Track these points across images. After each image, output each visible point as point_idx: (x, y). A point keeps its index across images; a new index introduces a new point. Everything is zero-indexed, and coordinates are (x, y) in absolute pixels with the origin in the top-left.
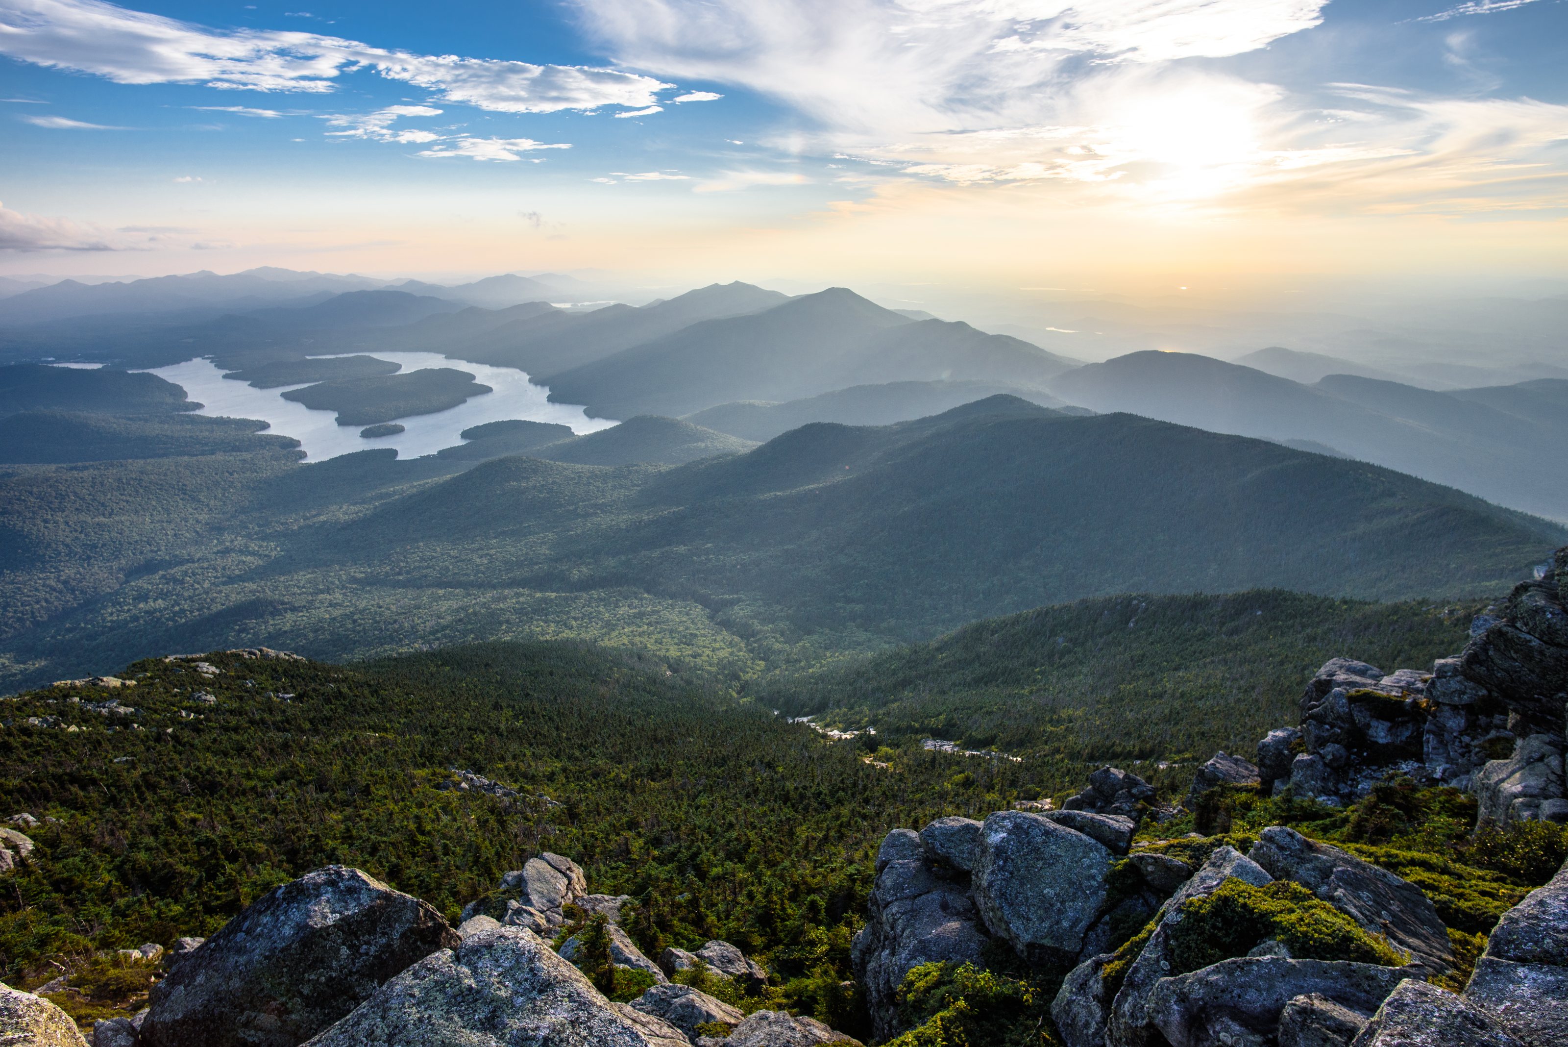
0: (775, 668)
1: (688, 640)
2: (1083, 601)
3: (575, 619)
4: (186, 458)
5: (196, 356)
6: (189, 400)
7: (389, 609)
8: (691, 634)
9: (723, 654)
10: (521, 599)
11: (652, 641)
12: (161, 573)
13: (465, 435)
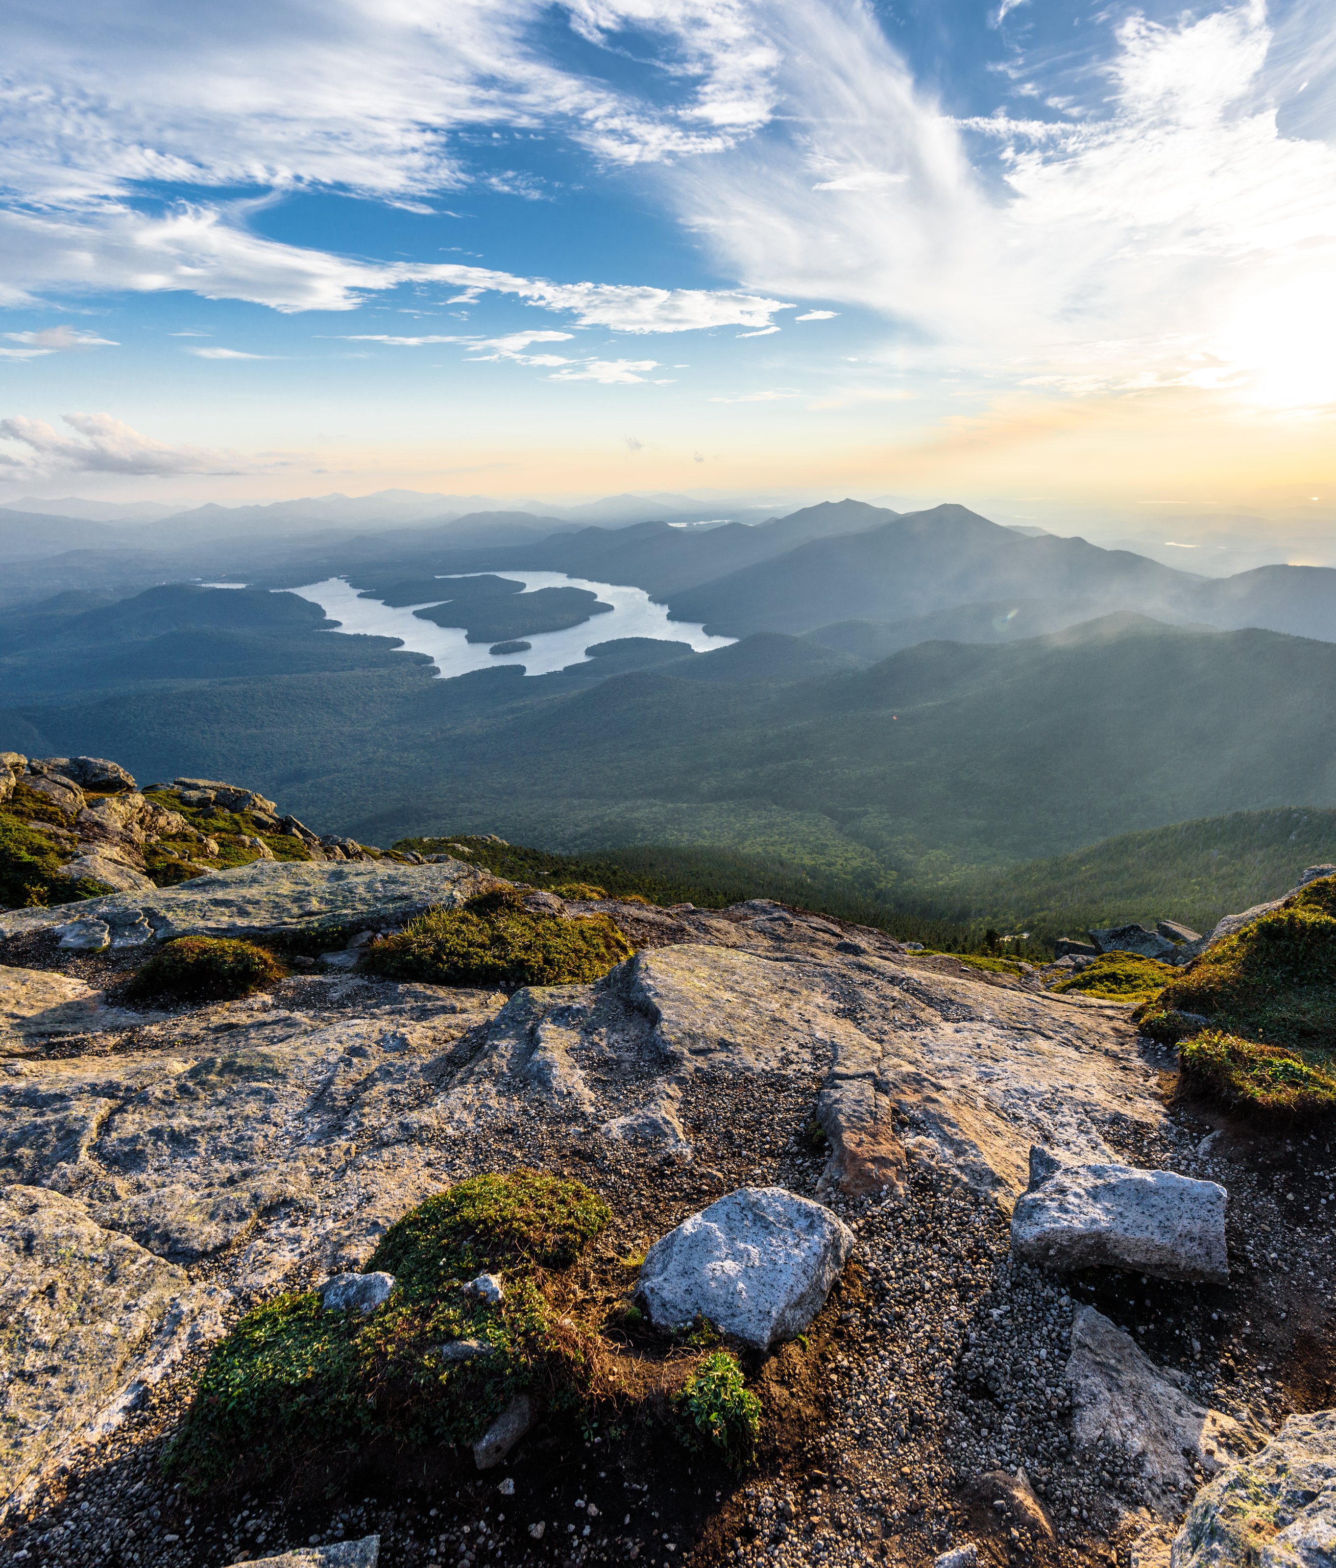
0: (909, 878)
1: (820, 850)
2: (1237, 815)
3: (708, 829)
4: (327, 673)
5: (333, 576)
6: (328, 618)
7: (528, 817)
8: (822, 844)
9: (857, 863)
10: (654, 809)
11: (785, 850)
12: (310, 782)
13: (589, 651)
